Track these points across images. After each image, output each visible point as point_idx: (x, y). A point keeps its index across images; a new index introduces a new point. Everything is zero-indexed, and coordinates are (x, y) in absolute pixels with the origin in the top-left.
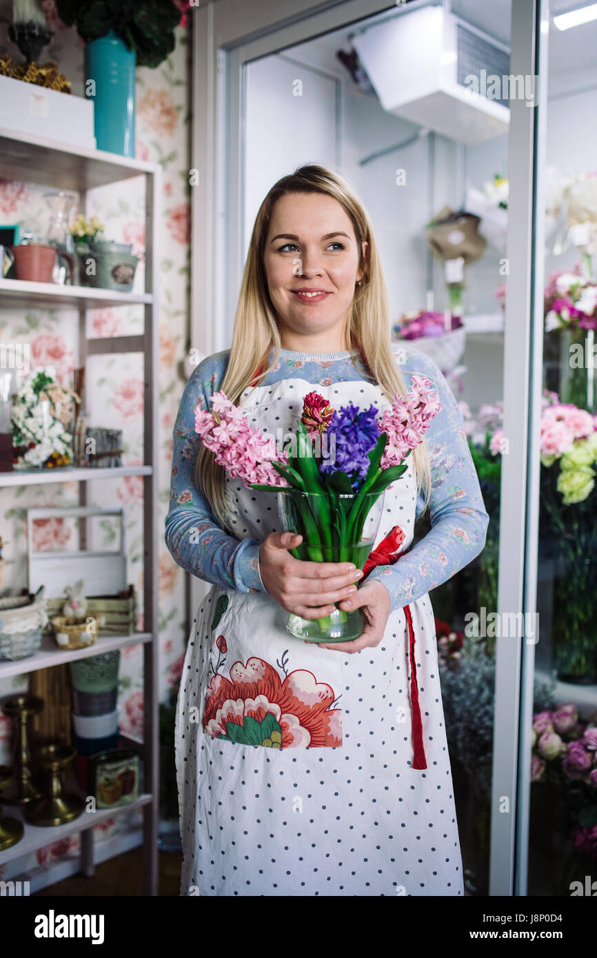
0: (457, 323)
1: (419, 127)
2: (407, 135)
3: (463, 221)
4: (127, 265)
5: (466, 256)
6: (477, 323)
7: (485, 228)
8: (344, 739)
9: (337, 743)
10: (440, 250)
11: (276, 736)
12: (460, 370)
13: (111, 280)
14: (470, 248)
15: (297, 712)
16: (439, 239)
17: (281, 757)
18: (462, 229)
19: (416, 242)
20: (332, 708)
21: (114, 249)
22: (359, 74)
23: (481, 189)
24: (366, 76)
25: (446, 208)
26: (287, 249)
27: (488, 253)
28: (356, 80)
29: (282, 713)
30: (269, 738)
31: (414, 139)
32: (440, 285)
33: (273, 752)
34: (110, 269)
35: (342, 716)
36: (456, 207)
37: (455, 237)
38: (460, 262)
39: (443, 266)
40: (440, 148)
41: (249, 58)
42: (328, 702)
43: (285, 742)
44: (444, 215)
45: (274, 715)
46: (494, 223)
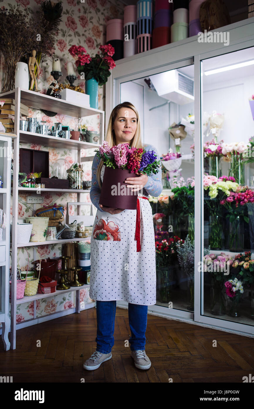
0: (179, 156)
1: (168, 100)
2: (163, 103)
3: (180, 127)
4: (97, 137)
5: (180, 137)
6: (185, 157)
7: (186, 129)
8: (121, 239)
9: (120, 240)
10: (173, 135)
11: (106, 237)
12: (181, 170)
13: (93, 141)
14: (182, 135)
15: (110, 232)
16: (173, 132)
17: (107, 243)
18: (179, 129)
19: (165, 133)
20: (118, 231)
21: (93, 133)
22: (151, 86)
23: (185, 118)
24: (153, 86)
25: (174, 123)
26: (122, 121)
27: (187, 136)
28: (150, 87)
29: (107, 232)
30: (105, 238)
31: (166, 103)
32: (173, 145)
33: (105, 242)
34: (93, 138)
35: (121, 234)
36: (177, 123)
37: (178, 132)
38: (179, 139)
39: (174, 140)
40: (172, 106)
41: (122, 82)
42: (117, 230)
43: (108, 239)
44: (174, 126)
45: (105, 233)
46: (189, 128)
